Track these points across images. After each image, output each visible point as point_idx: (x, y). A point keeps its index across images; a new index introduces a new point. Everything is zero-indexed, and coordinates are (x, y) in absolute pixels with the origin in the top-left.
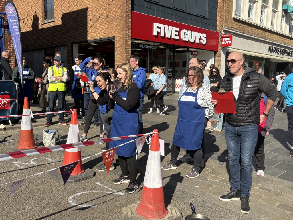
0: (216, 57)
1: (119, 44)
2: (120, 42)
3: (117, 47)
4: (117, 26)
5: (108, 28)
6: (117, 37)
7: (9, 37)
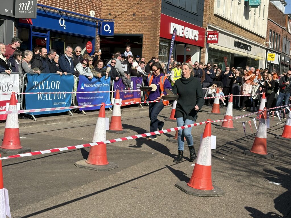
0: (202, 52)
1: (148, 41)
2: (150, 40)
3: (146, 44)
4: (147, 25)
5: (135, 25)
6: (146, 35)
7: (98, 38)
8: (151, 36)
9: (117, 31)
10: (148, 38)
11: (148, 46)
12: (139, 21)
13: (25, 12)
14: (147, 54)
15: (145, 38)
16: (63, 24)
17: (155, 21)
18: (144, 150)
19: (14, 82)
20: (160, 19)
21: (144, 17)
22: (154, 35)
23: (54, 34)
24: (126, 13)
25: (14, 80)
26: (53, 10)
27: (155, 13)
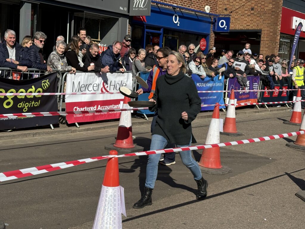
1: (267, 37)
2: (269, 36)
3: (264, 41)
4: (266, 20)
5: (253, 20)
6: (265, 30)
7: (213, 34)
8: (271, 32)
9: (233, 27)
10: (267, 34)
11: (267, 42)
12: (258, 15)
13: (139, 9)
14: (265, 51)
15: (264, 34)
16: (176, 21)
17: (276, 15)
18: (261, 155)
19: (127, 81)
20: (281, 13)
21: (263, 12)
22: (273, 30)
23: (167, 31)
24: (243, 7)
25: (128, 79)
26: (167, 7)
27: (275, 6)
